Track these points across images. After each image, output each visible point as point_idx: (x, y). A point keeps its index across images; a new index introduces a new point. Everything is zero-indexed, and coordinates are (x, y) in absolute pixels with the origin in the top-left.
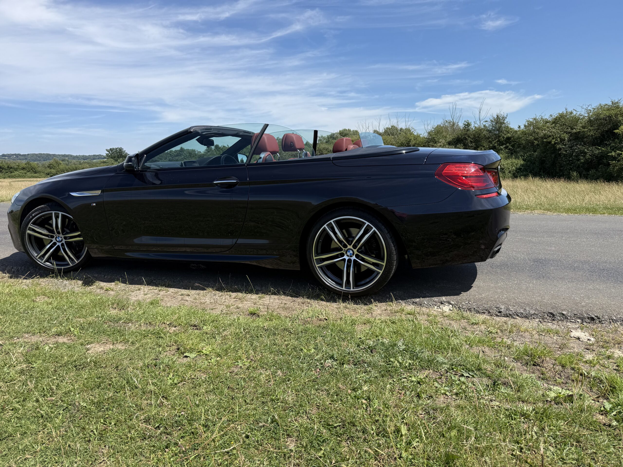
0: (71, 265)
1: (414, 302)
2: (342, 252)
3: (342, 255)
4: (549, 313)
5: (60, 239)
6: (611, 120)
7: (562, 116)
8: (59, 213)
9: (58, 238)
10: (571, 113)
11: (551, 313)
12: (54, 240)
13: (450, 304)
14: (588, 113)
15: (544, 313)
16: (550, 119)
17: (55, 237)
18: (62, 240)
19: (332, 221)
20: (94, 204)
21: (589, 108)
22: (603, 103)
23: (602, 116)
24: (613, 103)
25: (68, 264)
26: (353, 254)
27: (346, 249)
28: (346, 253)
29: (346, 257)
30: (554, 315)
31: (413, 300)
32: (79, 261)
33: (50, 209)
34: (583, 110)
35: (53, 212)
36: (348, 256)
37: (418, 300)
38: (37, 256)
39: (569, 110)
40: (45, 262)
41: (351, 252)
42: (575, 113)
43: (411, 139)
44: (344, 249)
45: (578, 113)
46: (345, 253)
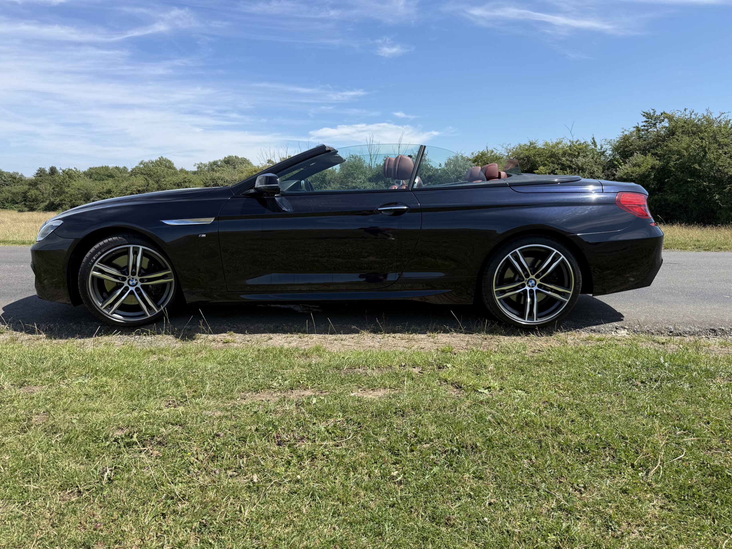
0: (149, 316)
1: (592, 330)
2: (524, 282)
3: (523, 286)
4: (711, 329)
5: (135, 282)
6: (529, 161)
7: (483, 154)
8: (139, 248)
9: (132, 281)
10: (492, 152)
11: (713, 330)
12: (126, 284)
13: (625, 328)
14: (508, 153)
15: (706, 329)
16: (470, 157)
17: (128, 279)
18: (137, 283)
19: (517, 250)
20: (204, 235)
21: (509, 148)
22: (522, 143)
23: (522, 156)
24: (531, 143)
25: (145, 315)
26: (535, 285)
27: (527, 279)
28: (528, 283)
29: (527, 288)
30: (715, 331)
31: (590, 328)
32: (159, 311)
33: (127, 242)
34: (503, 149)
35: (131, 247)
36: (529, 286)
37: (594, 327)
38: (102, 306)
39: (490, 149)
40: (112, 314)
41: (533, 282)
42: (495, 151)
43: (326, 174)
44: (525, 279)
45: (499, 152)
46: (526, 283)
